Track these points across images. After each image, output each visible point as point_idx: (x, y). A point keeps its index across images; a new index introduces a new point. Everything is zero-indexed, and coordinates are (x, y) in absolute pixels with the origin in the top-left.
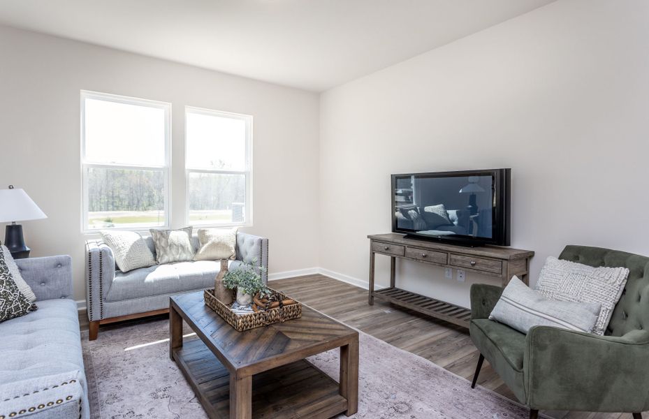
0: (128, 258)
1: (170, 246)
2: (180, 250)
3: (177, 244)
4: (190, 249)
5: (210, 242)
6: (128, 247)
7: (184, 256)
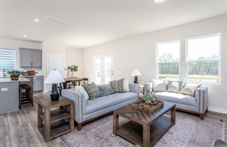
0: (156, 87)
1: (171, 86)
2: (174, 89)
3: (173, 86)
4: (178, 89)
5: (185, 88)
6: (157, 84)
7: (175, 91)
